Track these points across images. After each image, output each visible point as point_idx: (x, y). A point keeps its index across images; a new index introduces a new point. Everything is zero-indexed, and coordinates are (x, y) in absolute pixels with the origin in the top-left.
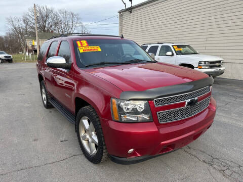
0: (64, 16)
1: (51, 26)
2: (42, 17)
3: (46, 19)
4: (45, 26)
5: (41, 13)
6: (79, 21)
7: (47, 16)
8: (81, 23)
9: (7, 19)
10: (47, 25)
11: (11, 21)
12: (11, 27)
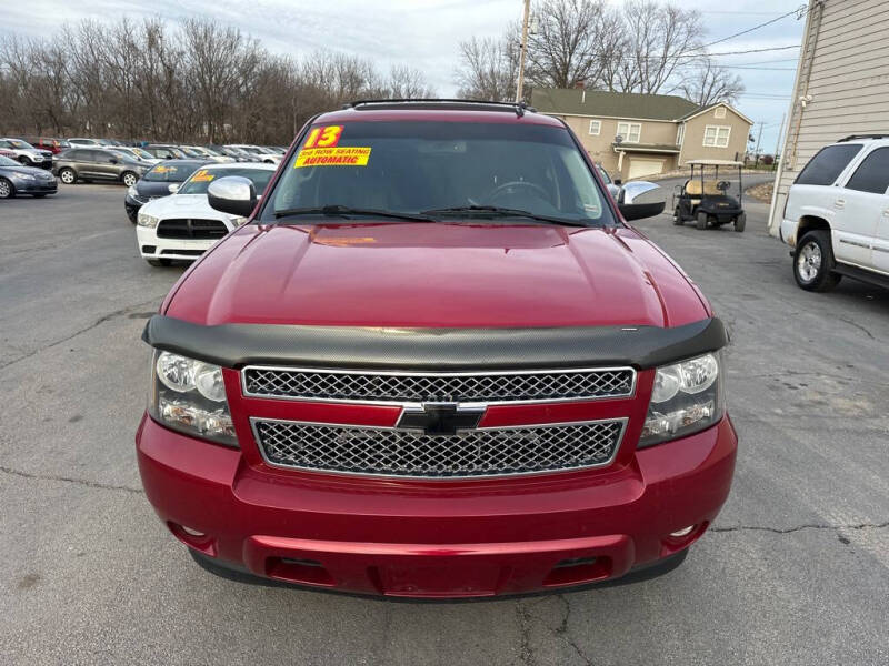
0: (641, 24)
1: (590, 63)
2: (566, 35)
3: (576, 41)
4: (566, 66)
5: (562, 22)
6: (696, 38)
7: (582, 28)
8: (700, 47)
9: (464, 46)
10: (574, 62)
11: (471, 53)
12: (470, 72)
